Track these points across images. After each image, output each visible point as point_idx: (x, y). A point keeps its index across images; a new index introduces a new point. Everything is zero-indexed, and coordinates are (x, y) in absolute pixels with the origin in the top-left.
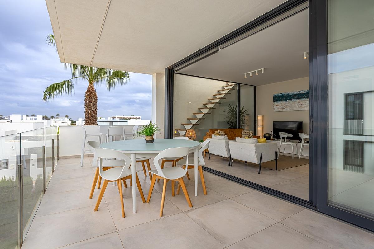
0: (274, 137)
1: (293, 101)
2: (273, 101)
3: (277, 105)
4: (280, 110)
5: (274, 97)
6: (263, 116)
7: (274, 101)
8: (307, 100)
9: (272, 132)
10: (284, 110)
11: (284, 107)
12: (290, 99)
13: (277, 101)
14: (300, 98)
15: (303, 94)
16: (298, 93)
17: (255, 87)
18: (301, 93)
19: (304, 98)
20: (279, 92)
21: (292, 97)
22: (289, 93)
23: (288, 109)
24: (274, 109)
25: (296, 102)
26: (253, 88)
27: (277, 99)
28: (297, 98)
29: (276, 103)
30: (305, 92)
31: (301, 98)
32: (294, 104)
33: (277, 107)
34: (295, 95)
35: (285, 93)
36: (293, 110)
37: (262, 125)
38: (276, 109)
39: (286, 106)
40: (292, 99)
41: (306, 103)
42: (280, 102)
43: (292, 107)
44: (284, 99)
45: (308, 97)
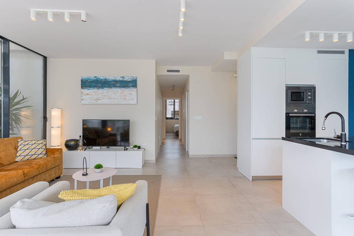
0: (84, 144)
2: (82, 87)
3: (88, 94)
8: (133, 91)
9: (80, 136)
10: (99, 102)
13: (88, 88)
16: (121, 79)
17: (45, 58)
18: (124, 80)
19: (129, 87)
20: (91, 75)
21: (112, 84)
22: (108, 78)
24: (82, 99)
26: (40, 60)
28: (120, 87)
29: (86, 91)
30: (130, 80)
33: (88, 96)
34: (116, 81)
35: (102, 76)
36: (114, 102)
37: (60, 126)
38: (86, 100)
39: (103, 97)
40: (112, 87)
41: (131, 94)
42: (94, 89)
43: (112, 99)
44: (100, 85)
45: (134, 87)
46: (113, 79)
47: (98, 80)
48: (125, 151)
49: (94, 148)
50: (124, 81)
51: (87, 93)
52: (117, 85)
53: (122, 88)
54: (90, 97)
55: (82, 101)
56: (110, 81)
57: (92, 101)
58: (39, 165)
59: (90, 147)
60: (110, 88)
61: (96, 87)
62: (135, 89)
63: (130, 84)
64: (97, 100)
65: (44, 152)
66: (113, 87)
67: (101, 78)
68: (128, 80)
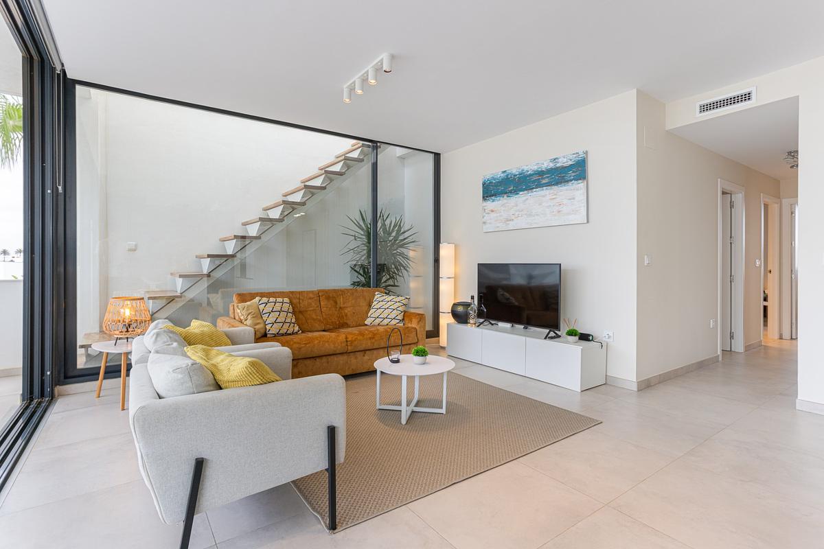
0: (480, 315)
1: (538, 193)
2: (483, 197)
3: (492, 211)
4: (502, 226)
5: (484, 184)
6: (456, 247)
7: (485, 198)
8: (577, 190)
9: (473, 298)
10: (511, 225)
11: (513, 217)
12: (529, 189)
13: (493, 198)
14: (557, 183)
15: (564, 169)
16: (552, 165)
17: (437, 156)
18: (558, 165)
19: (568, 181)
20: (495, 170)
21: (534, 182)
22: (526, 168)
23: (521, 222)
24: (484, 223)
25: (544, 196)
27: (492, 190)
28: (549, 185)
29: (490, 204)
30: (571, 163)
31: (561, 183)
32: (540, 204)
33: (493, 215)
34: (541, 173)
35: (514, 168)
36: (536, 223)
37: (453, 276)
38: (490, 223)
39: (517, 213)
40: (533, 188)
41: (574, 199)
42: (502, 198)
43: (534, 216)
44: (512, 188)
45: (580, 179)
46: (535, 168)
47: (509, 177)
48: (548, 342)
49: (501, 324)
50: (557, 169)
51: (492, 208)
52: (544, 182)
53: (553, 187)
54: (497, 217)
55: (484, 227)
56: (530, 175)
57: (498, 225)
58: (375, 334)
59: (493, 322)
60: (530, 191)
61: (506, 193)
62: (581, 185)
63: (571, 174)
64: (508, 221)
65: (400, 317)
66: (536, 188)
67: (515, 171)
68: (565, 165)
